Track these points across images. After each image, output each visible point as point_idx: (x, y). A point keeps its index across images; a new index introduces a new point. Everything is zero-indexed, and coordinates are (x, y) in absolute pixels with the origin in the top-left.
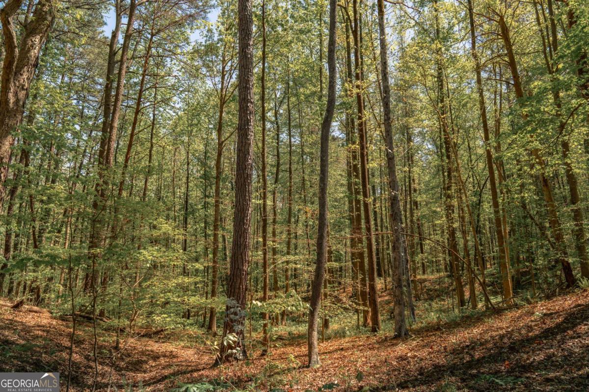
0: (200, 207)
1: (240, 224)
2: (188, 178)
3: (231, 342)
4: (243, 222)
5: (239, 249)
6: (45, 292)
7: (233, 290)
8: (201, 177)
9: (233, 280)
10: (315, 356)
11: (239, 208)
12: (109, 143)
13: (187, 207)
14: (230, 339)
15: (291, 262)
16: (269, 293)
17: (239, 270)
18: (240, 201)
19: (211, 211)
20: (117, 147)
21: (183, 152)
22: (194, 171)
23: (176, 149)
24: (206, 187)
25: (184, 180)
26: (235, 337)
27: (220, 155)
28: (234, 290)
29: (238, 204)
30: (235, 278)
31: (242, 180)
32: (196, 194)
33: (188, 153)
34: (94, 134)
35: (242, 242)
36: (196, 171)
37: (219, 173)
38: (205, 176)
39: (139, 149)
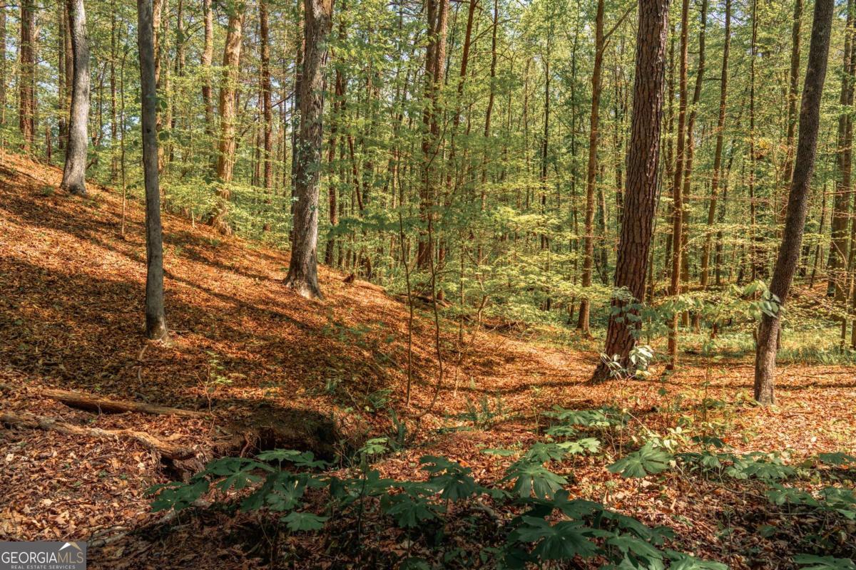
0: (564, 150)
1: (638, 170)
2: (547, 105)
3: (643, 358)
4: (645, 166)
5: (635, 211)
6: (376, 264)
7: (623, 276)
8: (566, 103)
9: (625, 259)
10: (769, 391)
11: (639, 143)
12: (437, 61)
13: (546, 152)
14: (643, 355)
15: (728, 234)
16: (680, 284)
17: (634, 245)
18: (640, 132)
19: (583, 156)
20: (448, 68)
21: (539, 64)
22: (556, 93)
23: (528, 62)
24: (575, 118)
25: (541, 109)
26: (648, 351)
27: (599, 60)
28: (626, 276)
29: (637, 138)
30: (627, 257)
31: (646, 93)
32: (559, 131)
33: (547, 65)
34: (416, 53)
35: (641, 200)
36: (560, 93)
37: (597, 91)
38: (573, 102)
39: (477, 67)
